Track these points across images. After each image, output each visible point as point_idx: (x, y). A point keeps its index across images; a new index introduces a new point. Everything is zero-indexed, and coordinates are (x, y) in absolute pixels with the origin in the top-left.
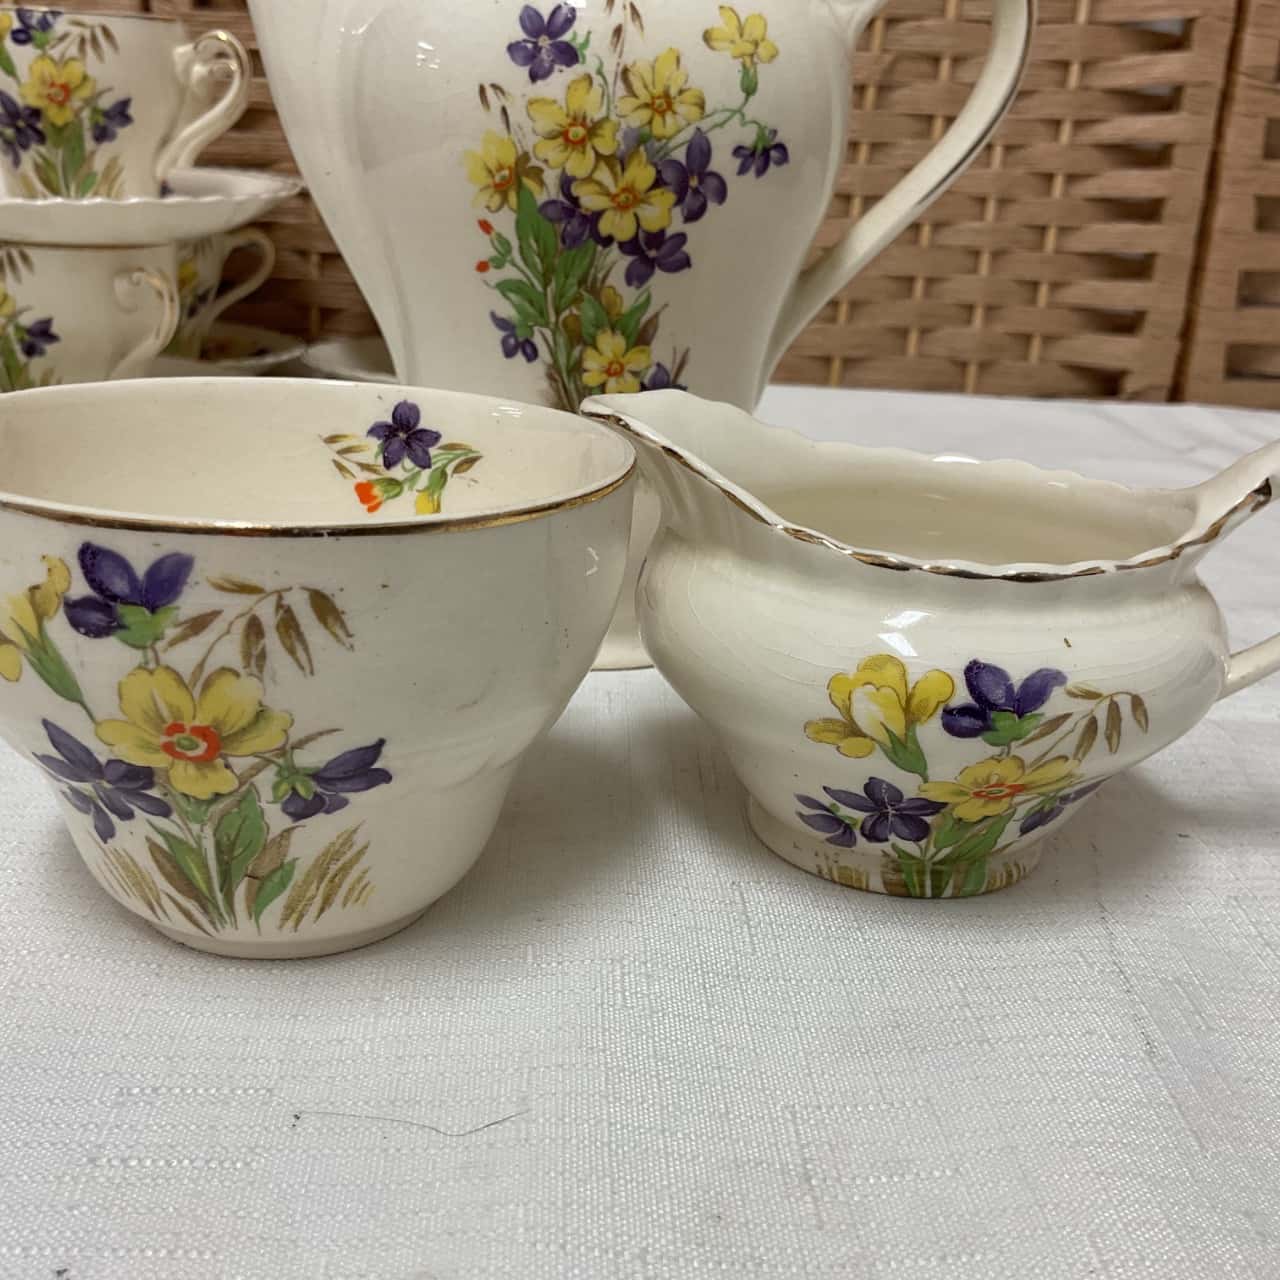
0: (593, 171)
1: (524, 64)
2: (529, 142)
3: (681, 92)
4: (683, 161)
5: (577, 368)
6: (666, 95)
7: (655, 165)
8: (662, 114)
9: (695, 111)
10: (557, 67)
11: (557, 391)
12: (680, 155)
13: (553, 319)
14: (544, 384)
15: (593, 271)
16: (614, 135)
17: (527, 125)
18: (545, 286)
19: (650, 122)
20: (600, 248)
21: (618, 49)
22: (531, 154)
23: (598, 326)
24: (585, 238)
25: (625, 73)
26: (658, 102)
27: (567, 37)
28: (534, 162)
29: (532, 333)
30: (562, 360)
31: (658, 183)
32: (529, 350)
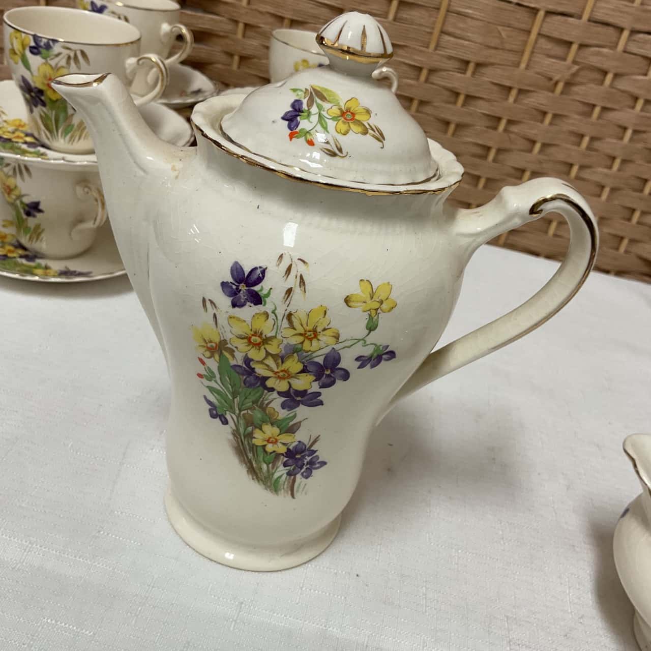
0: (264, 359)
1: (230, 296)
2: (228, 336)
3: (325, 330)
4: (322, 363)
5: (250, 436)
6: (315, 331)
7: (303, 363)
8: (311, 340)
9: (333, 340)
10: (248, 303)
11: (238, 442)
12: (320, 360)
13: (237, 412)
14: (231, 437)
15: (261, 399)
16: (279, 346)
17: (228, 328)
18: (234, 399)
19: (302, 343)
20: (266, 391)
21: (287, 302)
22: (228, 342)
23: (264, 422)
24: (257, 385)
25: (289, 316)
26: (309, 333)
27: (256, 288)
28: (229, 346)
29: (226, 413)
30: (242, 430)
31: (304, 371)
32: (223, 420)
